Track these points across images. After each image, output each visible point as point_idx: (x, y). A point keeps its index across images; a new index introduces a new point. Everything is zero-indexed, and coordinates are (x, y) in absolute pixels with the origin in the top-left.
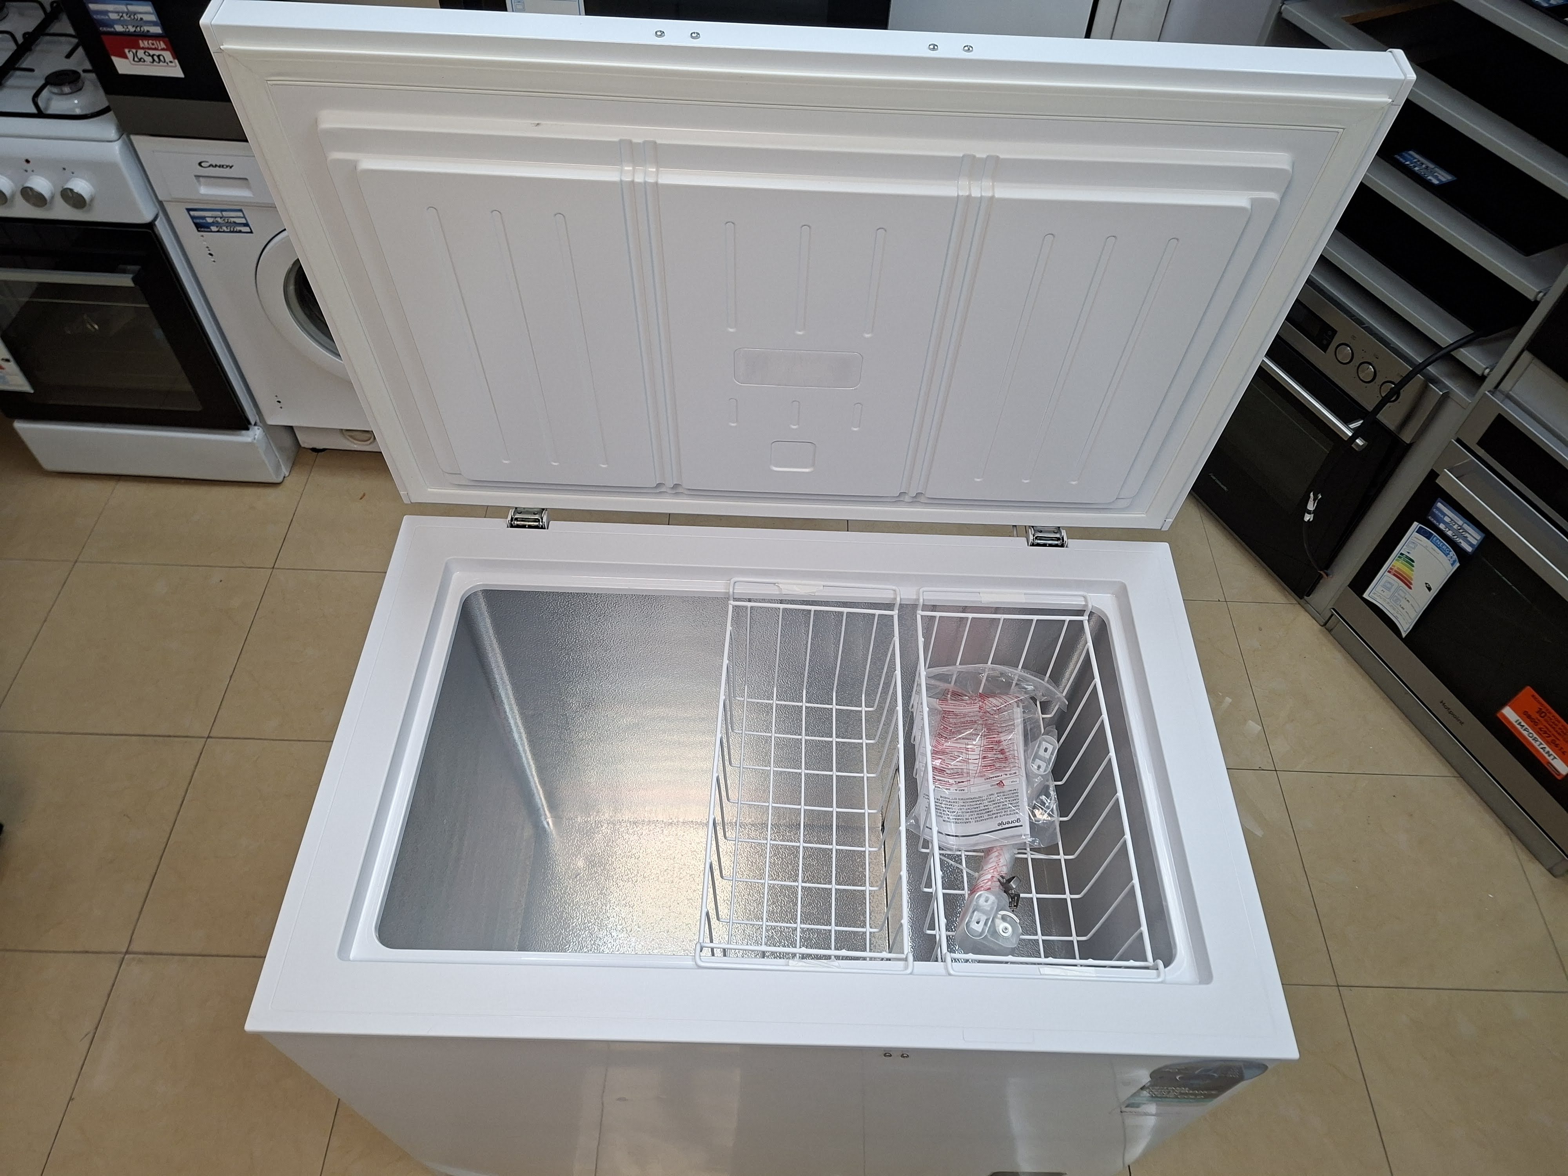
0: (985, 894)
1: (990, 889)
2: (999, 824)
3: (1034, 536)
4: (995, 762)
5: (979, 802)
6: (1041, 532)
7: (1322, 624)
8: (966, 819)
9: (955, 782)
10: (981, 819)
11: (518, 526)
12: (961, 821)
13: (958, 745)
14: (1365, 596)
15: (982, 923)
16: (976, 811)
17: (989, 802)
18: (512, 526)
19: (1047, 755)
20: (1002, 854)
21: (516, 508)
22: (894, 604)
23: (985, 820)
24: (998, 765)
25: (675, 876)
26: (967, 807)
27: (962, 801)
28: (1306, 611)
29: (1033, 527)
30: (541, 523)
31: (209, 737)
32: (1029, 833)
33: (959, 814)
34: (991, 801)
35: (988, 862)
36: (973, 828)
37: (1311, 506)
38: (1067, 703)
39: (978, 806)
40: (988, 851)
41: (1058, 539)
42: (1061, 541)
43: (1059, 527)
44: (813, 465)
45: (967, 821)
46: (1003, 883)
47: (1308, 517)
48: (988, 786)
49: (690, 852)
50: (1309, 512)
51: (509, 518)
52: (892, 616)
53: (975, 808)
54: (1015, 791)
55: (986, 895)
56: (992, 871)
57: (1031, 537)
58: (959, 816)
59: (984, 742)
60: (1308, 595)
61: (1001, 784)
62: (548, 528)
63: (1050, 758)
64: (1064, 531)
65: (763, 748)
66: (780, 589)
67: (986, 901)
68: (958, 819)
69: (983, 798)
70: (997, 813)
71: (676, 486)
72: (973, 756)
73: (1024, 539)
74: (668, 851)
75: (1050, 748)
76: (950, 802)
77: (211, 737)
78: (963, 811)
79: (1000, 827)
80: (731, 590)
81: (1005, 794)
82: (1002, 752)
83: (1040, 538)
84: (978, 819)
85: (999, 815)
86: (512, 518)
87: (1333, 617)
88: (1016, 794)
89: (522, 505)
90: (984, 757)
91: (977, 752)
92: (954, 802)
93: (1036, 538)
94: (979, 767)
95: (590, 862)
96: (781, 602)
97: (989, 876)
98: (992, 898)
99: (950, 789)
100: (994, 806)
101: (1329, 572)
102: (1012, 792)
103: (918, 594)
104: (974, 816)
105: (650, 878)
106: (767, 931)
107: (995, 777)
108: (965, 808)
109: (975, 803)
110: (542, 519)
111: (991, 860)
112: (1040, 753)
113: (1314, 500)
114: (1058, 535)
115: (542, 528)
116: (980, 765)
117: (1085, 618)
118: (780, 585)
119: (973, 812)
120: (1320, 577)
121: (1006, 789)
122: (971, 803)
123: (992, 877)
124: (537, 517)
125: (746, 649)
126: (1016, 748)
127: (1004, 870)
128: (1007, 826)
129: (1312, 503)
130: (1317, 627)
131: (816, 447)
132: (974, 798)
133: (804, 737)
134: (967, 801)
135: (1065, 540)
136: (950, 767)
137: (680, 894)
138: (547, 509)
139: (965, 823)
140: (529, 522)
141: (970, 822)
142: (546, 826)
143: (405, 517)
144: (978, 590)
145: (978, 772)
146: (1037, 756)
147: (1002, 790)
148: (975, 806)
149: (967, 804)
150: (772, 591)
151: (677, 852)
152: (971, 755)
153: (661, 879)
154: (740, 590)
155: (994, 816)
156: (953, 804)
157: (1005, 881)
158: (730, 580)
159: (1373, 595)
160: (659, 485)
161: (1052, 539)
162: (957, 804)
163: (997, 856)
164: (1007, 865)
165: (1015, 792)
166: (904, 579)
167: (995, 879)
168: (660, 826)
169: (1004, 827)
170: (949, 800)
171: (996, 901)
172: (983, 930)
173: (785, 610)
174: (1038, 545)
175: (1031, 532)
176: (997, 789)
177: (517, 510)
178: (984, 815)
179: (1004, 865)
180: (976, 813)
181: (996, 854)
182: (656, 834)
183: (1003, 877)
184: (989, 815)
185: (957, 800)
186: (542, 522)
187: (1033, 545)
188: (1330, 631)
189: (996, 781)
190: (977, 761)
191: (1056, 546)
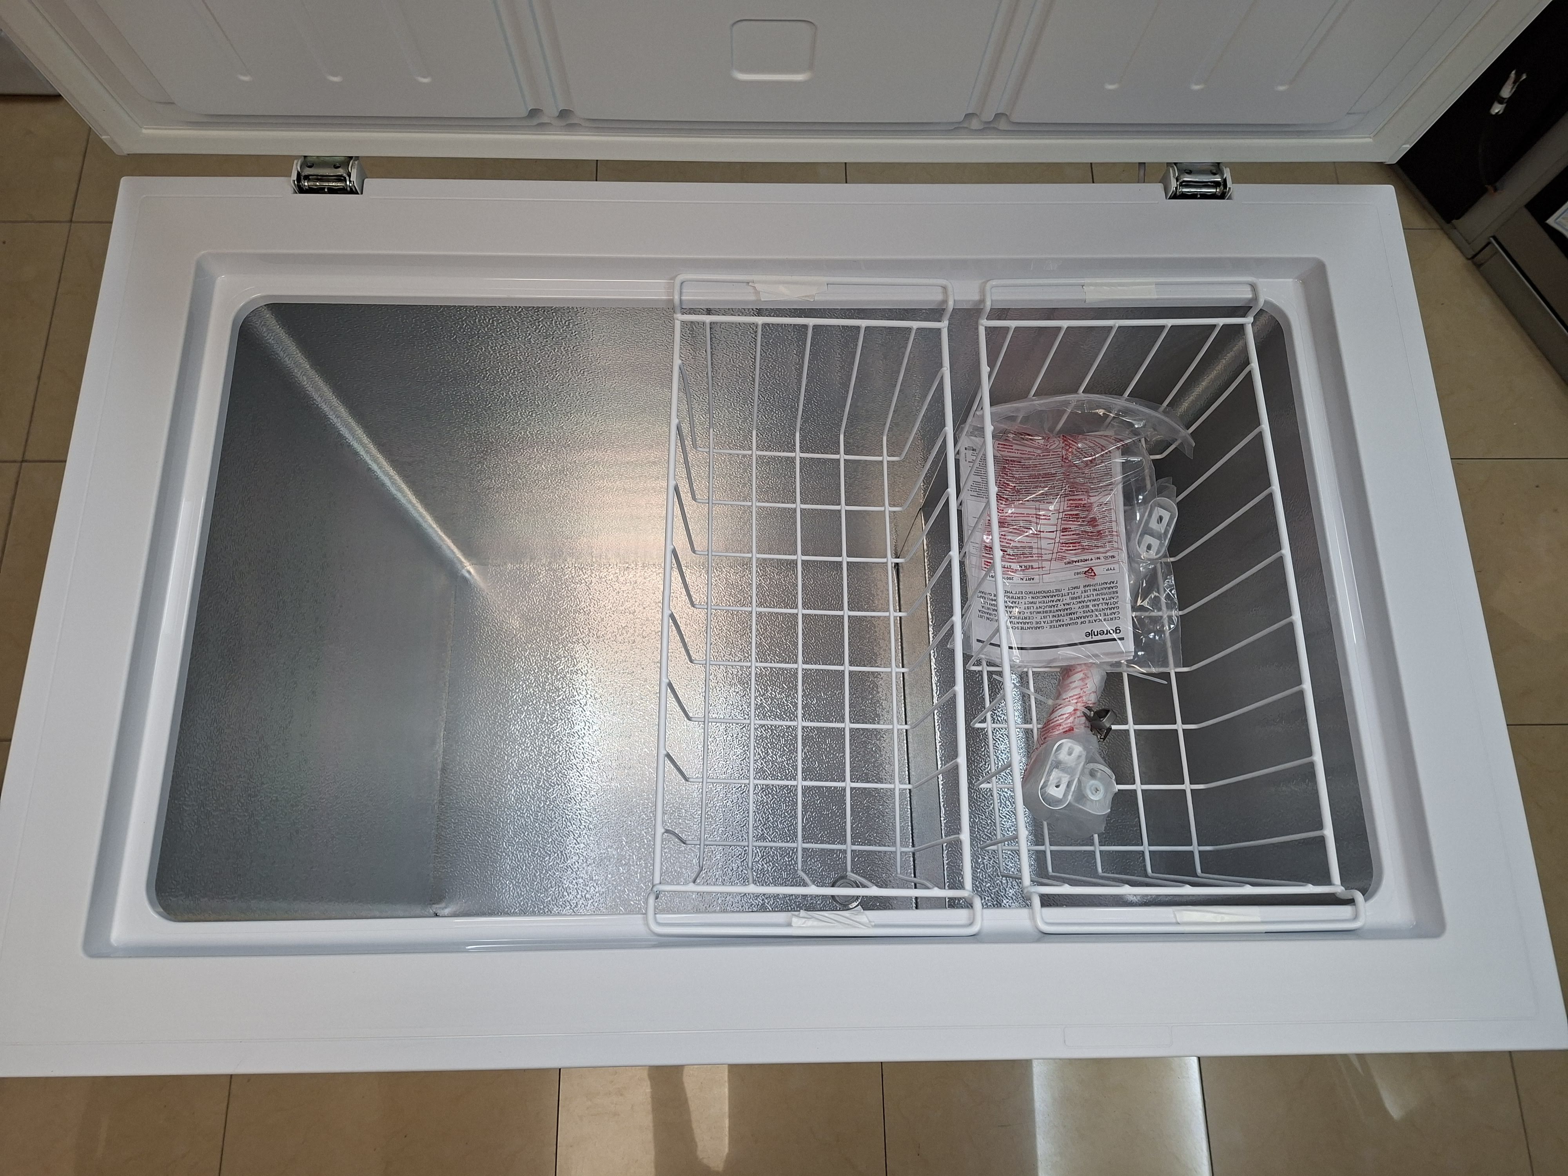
0: (1067, 743)
1: (1071, 729)
2: (1088, 634)
3: (1177, 181)
4: (1082, 538)
5: (1057, 598)
6: (1190, 172)
7: (1470, 257)
8: (1037, 623)
9: (1021, 567)
10: (1059, 623)
11: (311, 191)
12: (1029, 625)
13: (1025, 511)
14: (1551, 221)
15: (1063, 787)
16: (1050, 612)
17: (1072, 598)
18: (301, 190)
19: (1162, 528)
20: (1089, 675)
21: (305, 157)
22: (944, 310)
23: (1067, 625)
24: (1085, 543)
25: (636, 634)
26: (1038, 605)
27: (1031, 595)
28: (1450, 238)
29: (1175, 164)
30: (348, 183)
31: (23, 461)
32: (1133, 650)
33: (1026, 615)
34: (1076, 598)
35: (1068, 685)
36: (1047, 637)
37: (1506, 92)
38: (1194, 444)
39: (1054, 603)
40: (1067, 671)
41: (1216, 184)
42: (1222, 187)
43: (1219, 163)
44: (811, 67)
45: (1038, 625)
46: (1089, 717)
47: (1497, 109)
48: (1070, 574)
49: (654, 604)
50: (1501, 101)
51: (294, 176)
52: (939, 331)
53: (1051, 607)
54: (1112, 585)
55: (1070, 744)
56: (1075, 701)
57: (1174, 184)
58: (1025, 618)
59: (1064, 506)
60: (1458, 218)
61: (1090, 572)
62: (362, 193)
63: (1166, 531)
64: (1228, 169)
65: (741, 492)
66: (757, 293)
67: (1070, 754)
68: (1025, 623)
69: (1063, 592)
70: (1084, 617)
71: (564, 114)
72: (1045, 526)
73: (1159, 187)
74: (627, 603)
75: (1166, 516)
76: (1012, 597)
77: (26, 461)
78: (1032, 610)
79: (1089, 639)
80: (676, 298)
81: (1097, 587)
82: (1093, 522)
83: (1188, 184)
84: (1055, 623)
85: (1087, 619)
86: (299, 174)
87: (1489, 246)
88: (1114, 590)
89: (313, 152)
90: (1065, 530)
91: (1053, 520)
92: (1019, 598)
93: (1181, 185)
94: (1057, 545)
95: (528, 620)
96: (759, 312)
97: (1070, 709)
98: (1078, 749)
99: (1012, 579)
100: (1080, 605)
101: (1498, 184)
102: (1108, 586)
103: (983, 292)
104: (1048, 619)
105: (606, 638)
106: (756, 729)
107: (1082, 561)
108: (1035, 606)
109: (1050, 599)
110: (350, 176)
111: (1073, 685)
112: (1150, 525)
113: (1514, 83)
114: (1218, 179)
115: (352, 191)
116: (1057, 540)
117: (1248, 321)
118: (756, 285)
119: (1046, 612)
120: (1484, 191)
121: (1098, 580)
122: (1045, 599)
123: (1075, 710)
124: (341, 172)
125: (708, 377)
126: (1114, 519)
127: (1092, 699)
128: (1100, 637)
129: (1510, 87)
130: (1458, 259)
131: (816, 28)
132: (1048, 592)
133: (799, 506)
134: (1038, 595)
135: (1228, 186)
136: (1013, 544)
137: (644, 656)
138: (357, 158)
139: (1036, 628)
140: (328, 181)
141: (1043, 627)
142: (467, 575)
143: (122, 179)
144: (1082, 281)
145: (1055, 551)
146: (1147, 531)
147: (1091, 581)
148: (1050, 604)
149: (1038, 600)
150: (745, 296)
151: (637, 604)
152: (1044, 524)
153: (620, 639)
154: (691, 295)
155: (1079, 621)
156: (1017, 600)
157: (1092, 715)
158: (673, 278)
159: (1564, 221)
160: (534, 113)
161: (1205, 185)
162: (1023, 601)
163: (1082, 679)
164: (1096, 692)
165: (1112, 587)
166: (958, 267)
167: (1079, 713)
168: (613, 572)
169: (1095, 638)
170: (1011, 595)
171: (1084, 753)
172: (1065, 795)
173: (765, 325)
174: (1184, 196)
175: (1173, 174)
176: (1082, 581)
177: (307, 162)
178: (1065, 618)
179: (1093, 692)
180: (1051, 614)
181: (1080, 675)
182: (609, 582)
183: (1089, 708)
184: (1071, 619)
185: (1024, 595)
186: (350, 181)
187: (1175, 196)
188: (1478, 266)
189: (1083, 567)
190: (1053, 535)
191: (1213, 196)
